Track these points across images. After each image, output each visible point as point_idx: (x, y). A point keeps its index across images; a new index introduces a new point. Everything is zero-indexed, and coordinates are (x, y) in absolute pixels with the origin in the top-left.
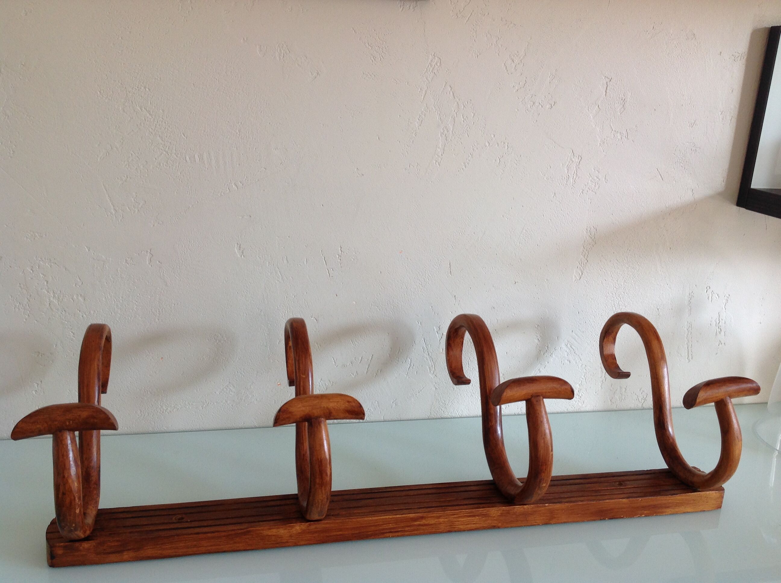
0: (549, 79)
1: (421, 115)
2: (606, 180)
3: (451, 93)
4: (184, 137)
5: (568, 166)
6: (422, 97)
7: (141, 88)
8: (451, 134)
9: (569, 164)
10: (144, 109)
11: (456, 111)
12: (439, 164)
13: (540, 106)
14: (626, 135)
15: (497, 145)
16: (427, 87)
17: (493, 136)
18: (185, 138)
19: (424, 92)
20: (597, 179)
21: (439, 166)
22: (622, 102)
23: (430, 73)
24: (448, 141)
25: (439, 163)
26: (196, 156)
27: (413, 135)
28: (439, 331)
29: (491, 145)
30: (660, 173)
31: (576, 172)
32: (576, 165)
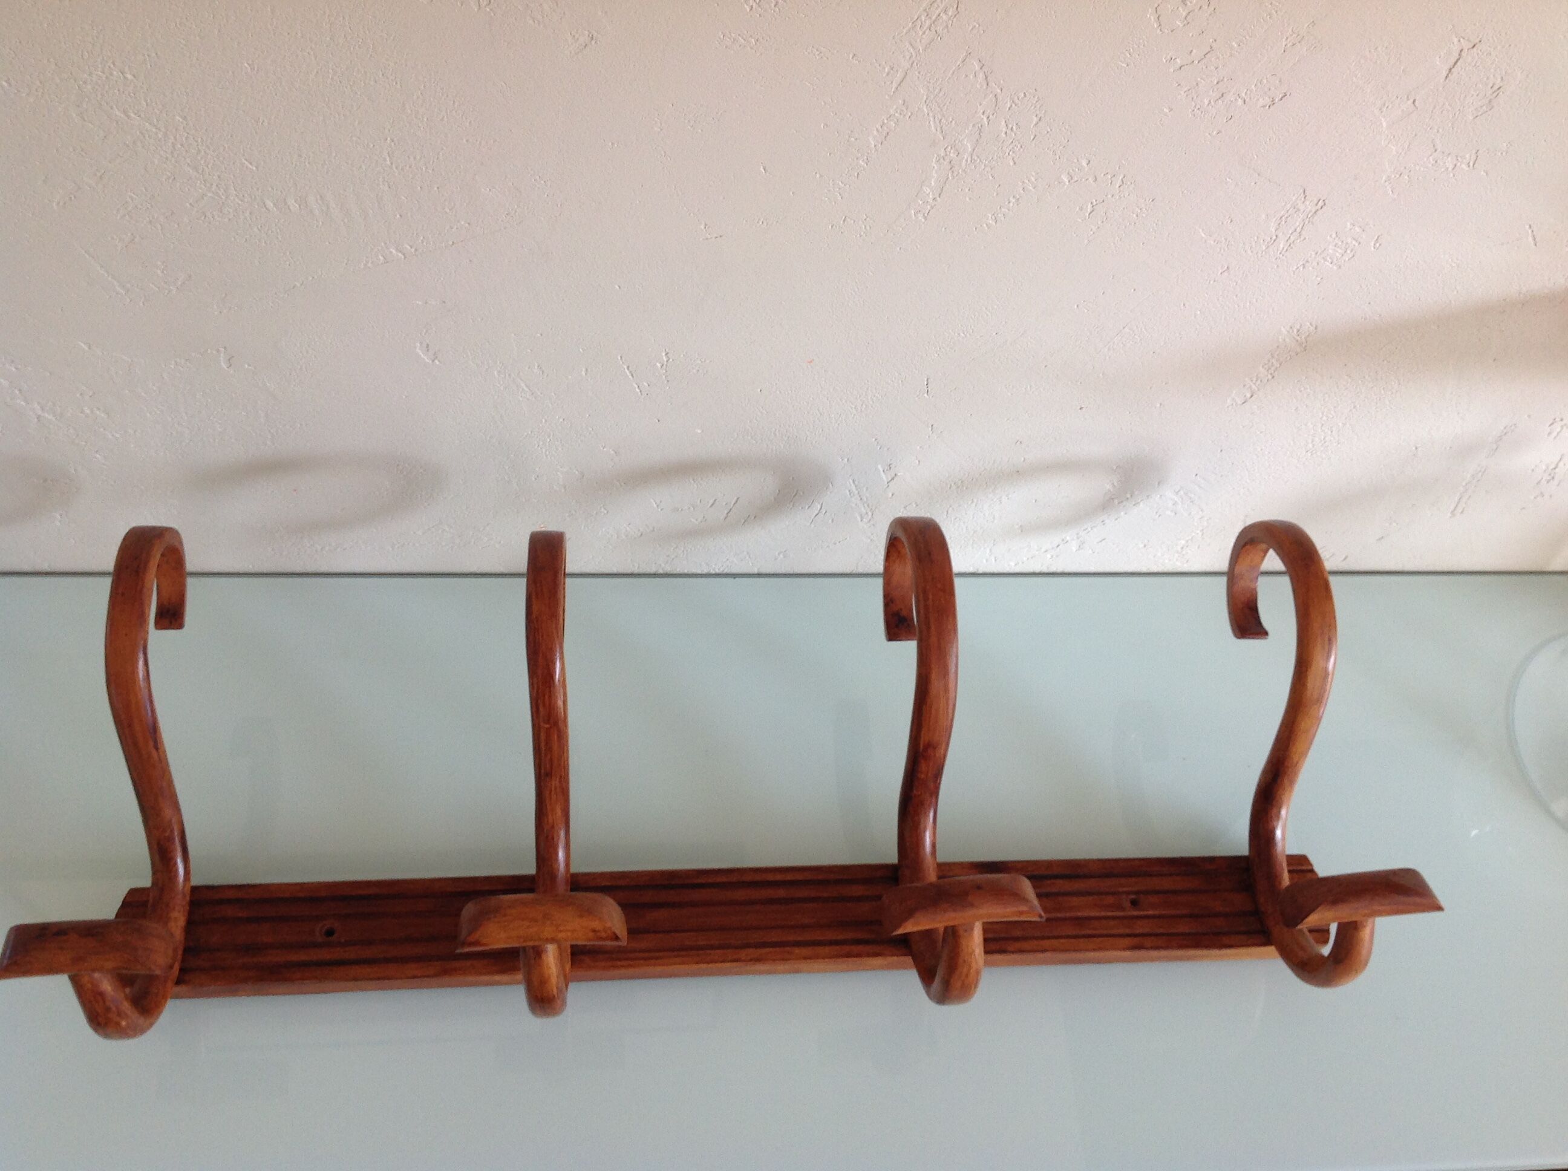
0: (1284, 44)
1: (886, 121)
2: (1378, 245)
3: (981, 76)
4: (250, 166)
5: (1281, 218)
6: (895, 85)
7: (111, 74)
8: (967, 161)
9: (1286, 216)
10: (132, 115)
11: (987, 114)
12: (925, 218)
13: (1240, 102)
14: (1473, 157)
15: (1091, 180)
16: (911, 63)
17: (1084, 163)
18: (254, 168)
19: (900, 75)
20: (1354, 242)
21: (923, 220)
22: (1490, 92)
23: (924, 33)
24: (956, 173)
25: (926, 215)
26: (291, 202)
27: (861, 162)
28: (887, 470)
29: (1076, 179)
30: (1534, 233)
31: (1298, 230)
32: (1305, 217)
